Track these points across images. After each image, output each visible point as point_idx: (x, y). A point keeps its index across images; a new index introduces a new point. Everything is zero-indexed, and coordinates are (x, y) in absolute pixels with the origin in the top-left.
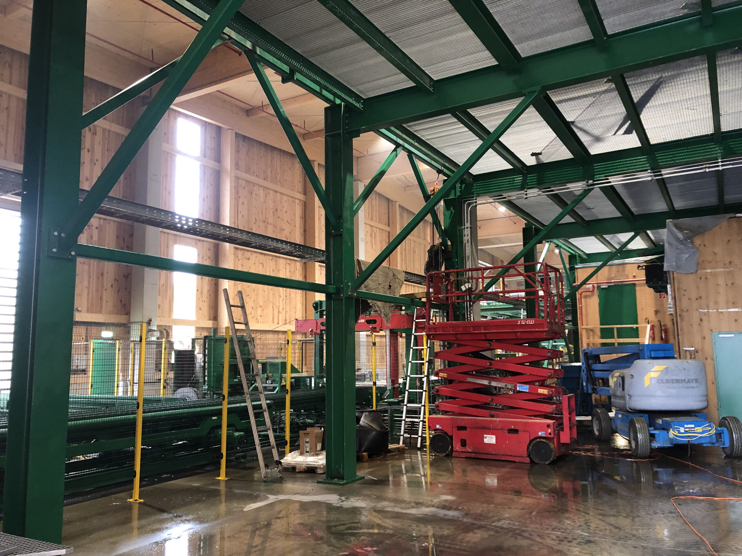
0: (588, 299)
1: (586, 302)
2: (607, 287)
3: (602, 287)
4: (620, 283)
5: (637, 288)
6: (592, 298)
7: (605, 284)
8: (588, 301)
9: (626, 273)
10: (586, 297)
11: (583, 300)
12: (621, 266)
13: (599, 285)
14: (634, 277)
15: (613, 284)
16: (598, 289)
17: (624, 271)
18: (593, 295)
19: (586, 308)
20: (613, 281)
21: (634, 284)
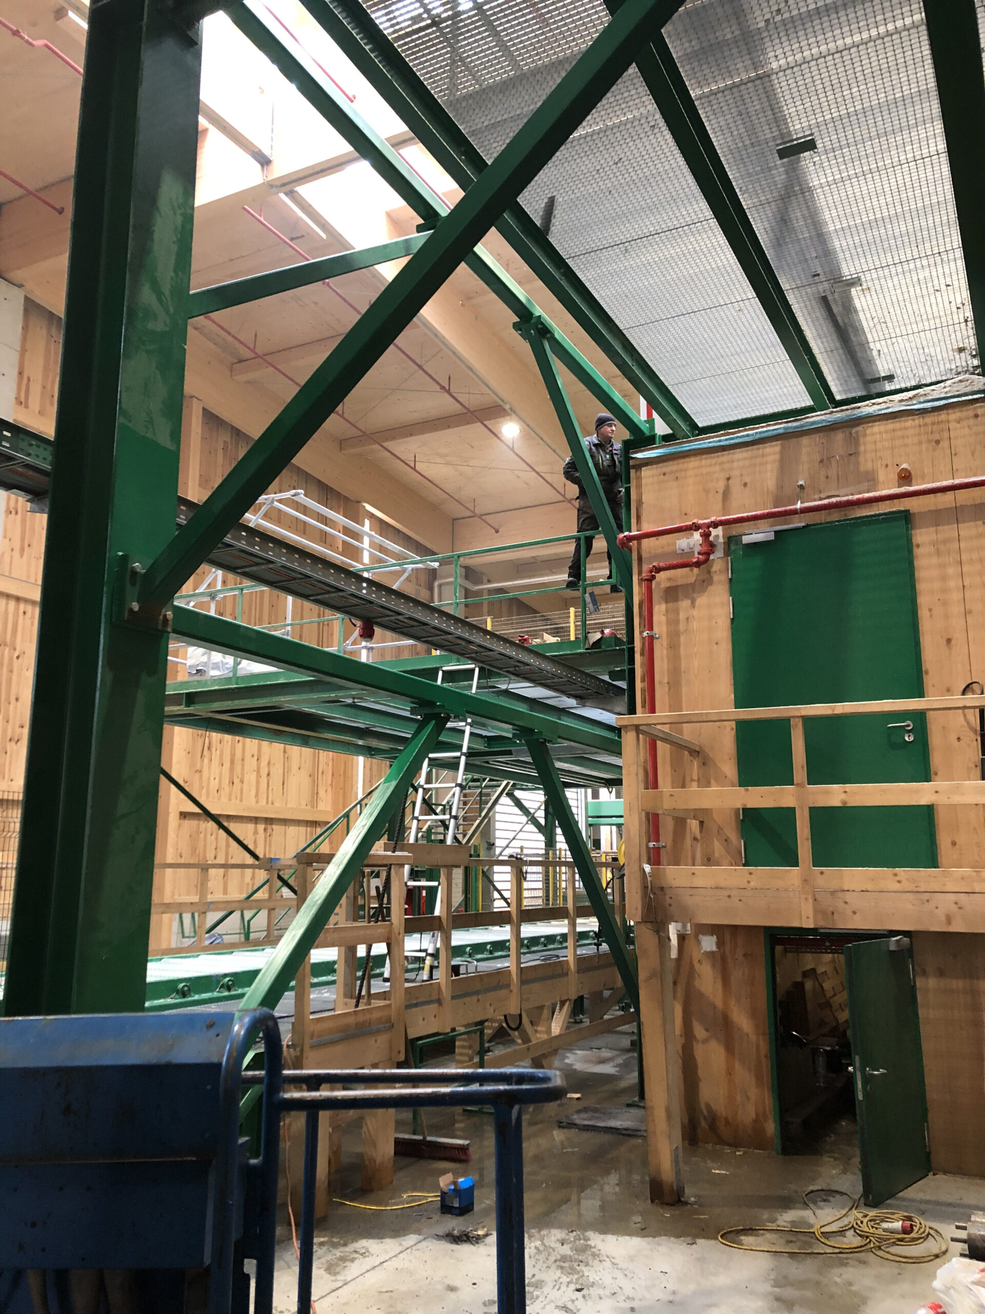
0: (685, 604)
1: (673, 622)
2: (771, 536)
3: (746, 539)
4: (835, 516)
5: (922, 537)
6: (701, 600)
7: (763, 524)
8: (682, 616)
9: (866, 462)
10: (672, 594)
11: (660, 610)
12: (839, 436)
13: (735, 530)
14: (905, 477)
15: (797, 523)
16: (727, 552)
17: (854, 454)
18: (705, 582)
19: (674, 646)
20: (799, 505)
21: (906, 517)
